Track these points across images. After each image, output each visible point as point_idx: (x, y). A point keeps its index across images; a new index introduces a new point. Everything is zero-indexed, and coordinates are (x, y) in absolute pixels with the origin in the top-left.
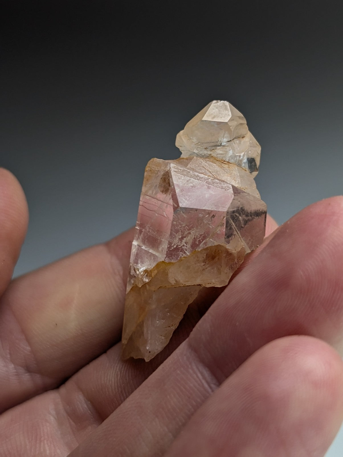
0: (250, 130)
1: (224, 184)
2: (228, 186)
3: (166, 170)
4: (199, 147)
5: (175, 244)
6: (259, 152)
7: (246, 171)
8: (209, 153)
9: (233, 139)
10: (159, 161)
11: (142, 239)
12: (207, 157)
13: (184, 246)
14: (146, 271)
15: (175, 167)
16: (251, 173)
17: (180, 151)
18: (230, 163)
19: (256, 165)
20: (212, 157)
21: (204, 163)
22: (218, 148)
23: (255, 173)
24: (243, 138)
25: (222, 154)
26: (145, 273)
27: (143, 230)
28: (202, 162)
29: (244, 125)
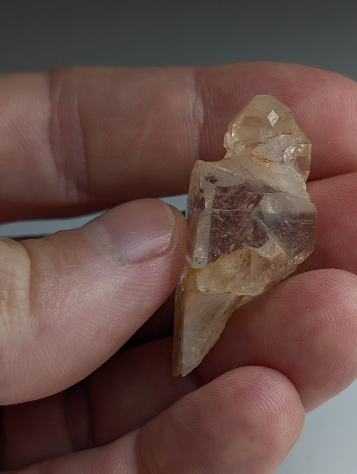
8: (250, 151)
9: (276, 136)
12: (248, 156)
16: (298, 172)
18: (272, 161)
20: (254, 155)
21: (243, 162)
22: (259, 145)
24: (290, 133)
25: (263, 152)
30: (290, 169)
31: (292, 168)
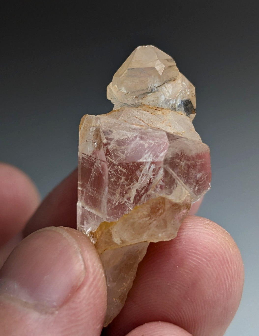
0: (181, 71)
1: (157, 132)
2: (162, 134)
3: (97, 125)
4: (129, 96)
5: (116, 202)
6: (194, 92)
7: (182, 114)
8: (140, 101)
9: (163, 84)
10: (90, 117)
11: (85, 199)
12: (139, 106)
13: (126, 202)
14: (91, 233)
15: (106, 121)
16: (187, 115)
17: (112, 103)
18: (163, 109)
19: (192, 106)
20: (144, 105)
21: (135, 112)
22: (149, 94)
23: (193, 116)
24: (174, 80)
25: (154, 101)
26: (91, 235)
27: (85, 191)
28: (134, 113)
29: (174, 67)
30: (181, 114)
31: (182, 113)
